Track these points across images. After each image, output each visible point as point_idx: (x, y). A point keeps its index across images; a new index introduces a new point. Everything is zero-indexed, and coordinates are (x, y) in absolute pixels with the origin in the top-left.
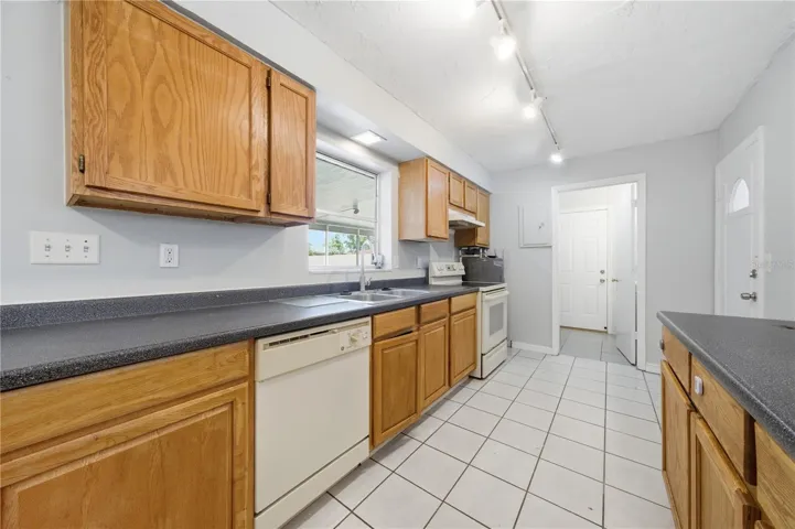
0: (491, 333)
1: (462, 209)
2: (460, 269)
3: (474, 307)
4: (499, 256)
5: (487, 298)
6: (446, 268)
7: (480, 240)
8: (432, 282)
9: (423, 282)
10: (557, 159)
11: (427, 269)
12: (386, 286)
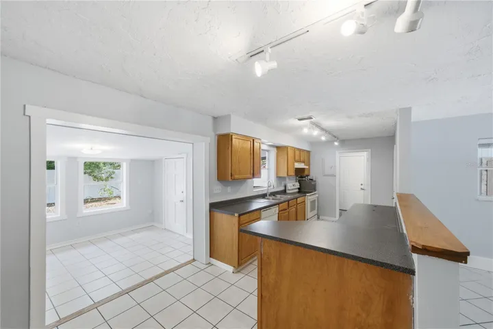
0: (311, 211)
1: (299, 161)
2: (297, 185)
3: (304, 201)
4: (314, 179)
5: (309, 198)
6: (293, 186)
7: (306, 173)
8: (288, 192)
9: (284, 192)
10: (336, 144)
11: (285, 187)
12: (273, 194)
